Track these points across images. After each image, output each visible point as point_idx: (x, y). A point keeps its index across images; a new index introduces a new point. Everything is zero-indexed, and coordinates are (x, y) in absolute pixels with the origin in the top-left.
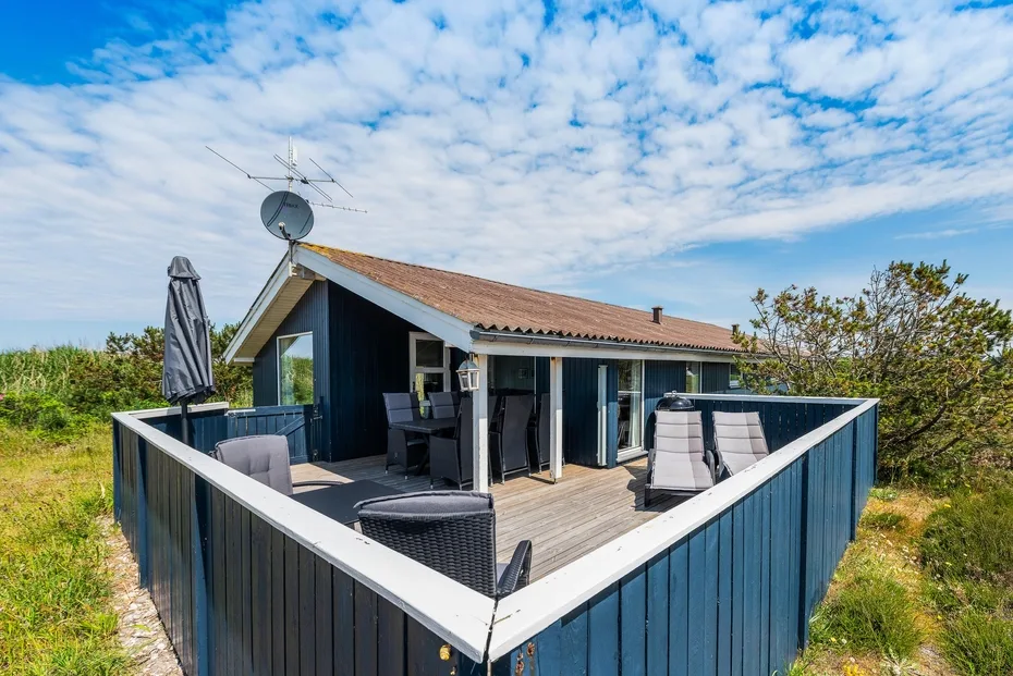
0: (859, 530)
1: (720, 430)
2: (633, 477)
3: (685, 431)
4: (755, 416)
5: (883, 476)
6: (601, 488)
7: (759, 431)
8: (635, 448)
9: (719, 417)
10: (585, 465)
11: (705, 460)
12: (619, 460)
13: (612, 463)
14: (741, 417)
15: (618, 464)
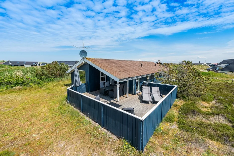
0: (172, 107)
1: (153, 90)
2: (139, 97)
3: (147, 90)
4: (158, 88)
5: (178, 97)
6: (135, 99)
7: (159, 90)
8: (139, 91)
9: (153, 88)
10: (131, 94)
11: (150, 95)
12: (136, 93)
13: (135, 94)
14: (156, 88)
15: (136, 94)
